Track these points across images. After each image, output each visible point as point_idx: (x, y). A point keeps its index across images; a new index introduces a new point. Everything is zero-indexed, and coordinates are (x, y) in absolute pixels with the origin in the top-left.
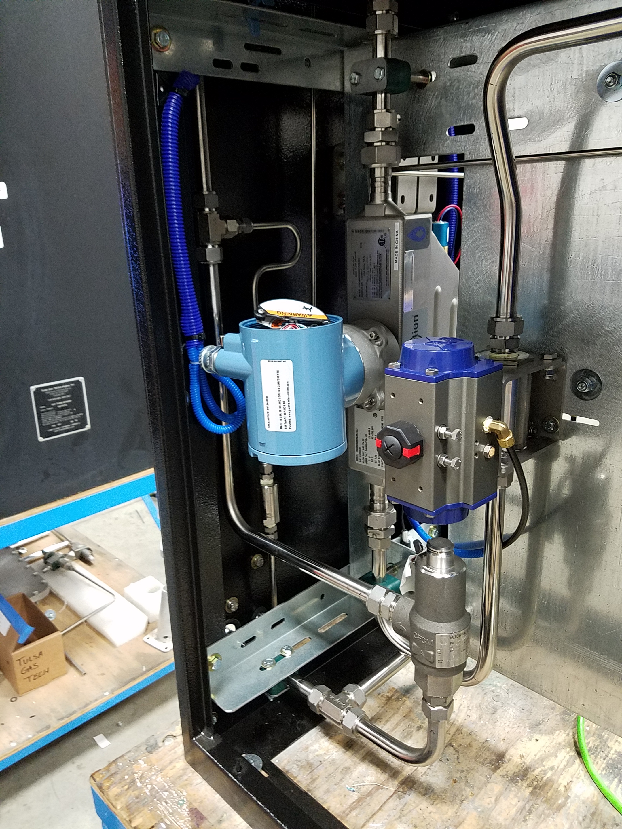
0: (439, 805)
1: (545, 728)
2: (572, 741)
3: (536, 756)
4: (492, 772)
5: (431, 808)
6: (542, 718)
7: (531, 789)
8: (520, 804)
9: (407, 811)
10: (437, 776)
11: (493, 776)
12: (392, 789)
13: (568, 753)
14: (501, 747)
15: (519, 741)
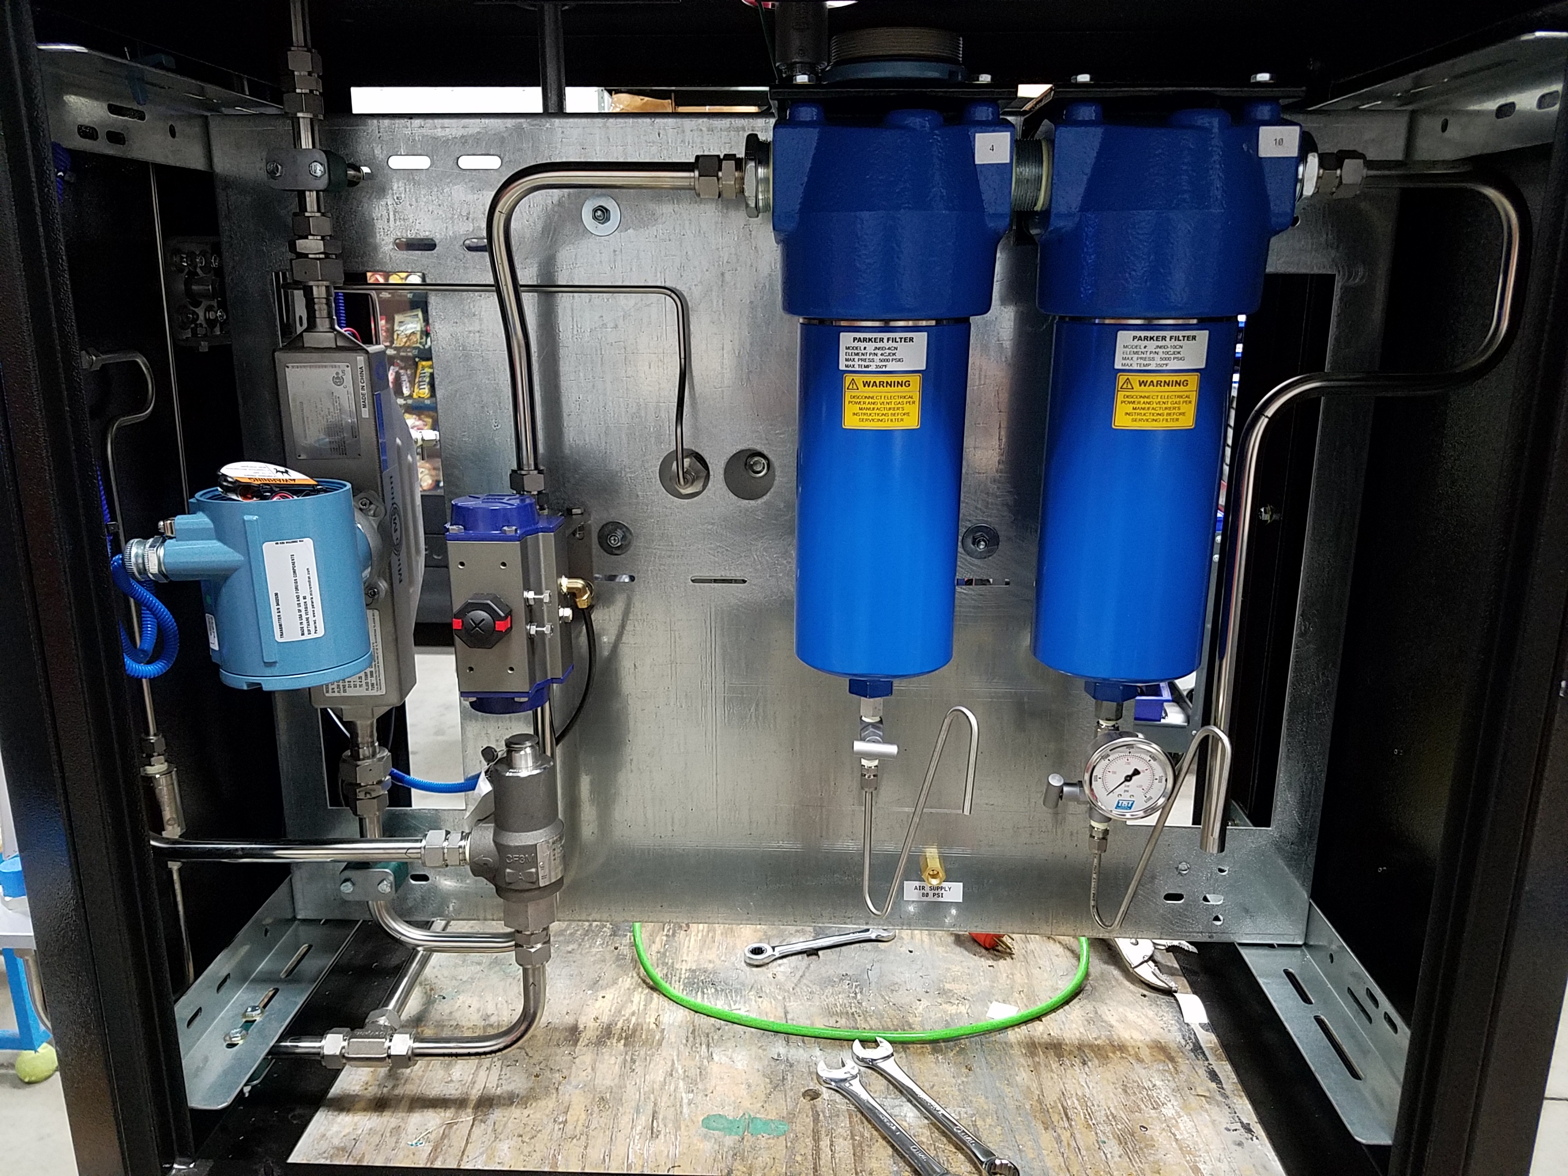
0: (534, 1105)
1: (606, 982)
2: (640, 980)
3: (610, 1011)
4: (573, 1048)
5: (526, 1112)
6: (596, 975)
7: (623, 1042)
8: (620, 1059)
9: (501, 1128)
10: (514, 1081)
11: (576, 1050)
12: (468, 1119)
13: (642, 992)
14: (569, 1020)
15: (585, 1006)
